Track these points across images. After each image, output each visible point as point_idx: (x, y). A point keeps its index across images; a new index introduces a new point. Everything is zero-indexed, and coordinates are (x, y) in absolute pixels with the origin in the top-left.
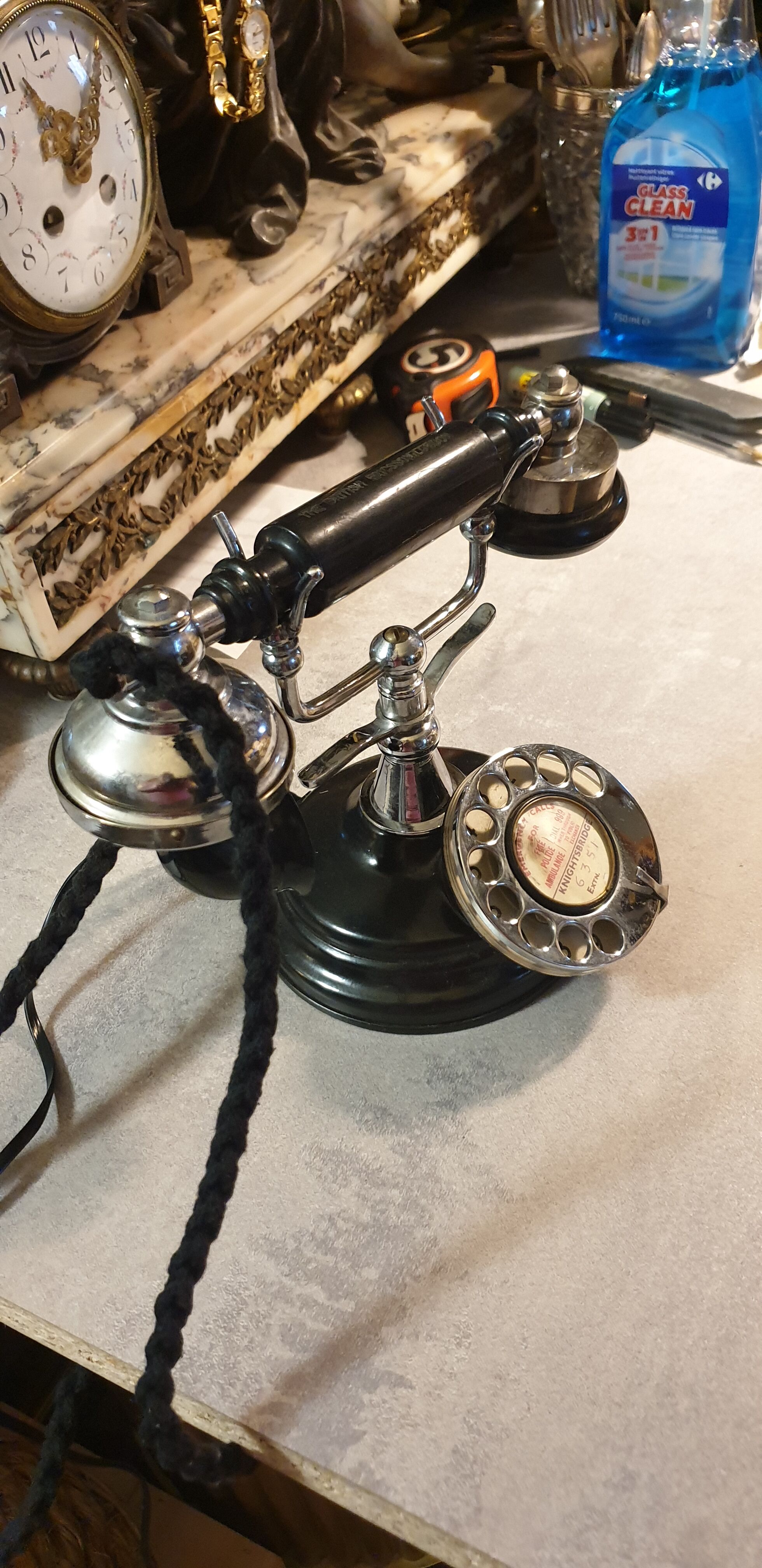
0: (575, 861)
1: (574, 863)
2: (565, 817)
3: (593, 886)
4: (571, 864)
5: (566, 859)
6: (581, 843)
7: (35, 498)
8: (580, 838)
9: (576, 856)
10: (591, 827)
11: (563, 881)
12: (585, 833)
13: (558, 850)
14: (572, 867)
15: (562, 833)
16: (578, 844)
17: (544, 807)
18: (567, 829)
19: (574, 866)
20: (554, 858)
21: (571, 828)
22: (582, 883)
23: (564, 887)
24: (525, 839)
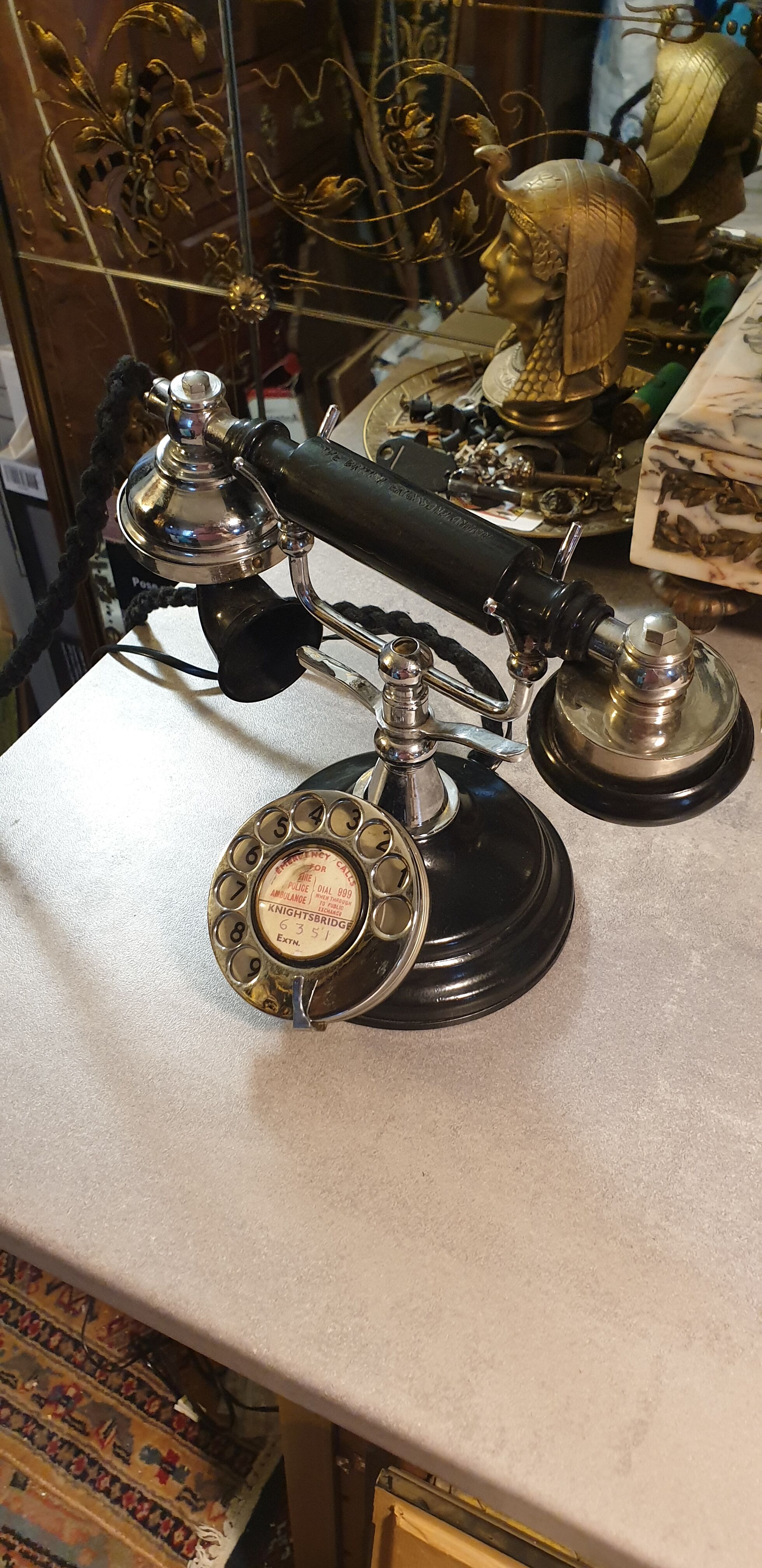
0: (303, 915)
1: (300, 914)
2: (346, 899)
3: (285, 940)
4: (298, 912)
5: (301, 906)
6: (324, 920)
7: (705, 437)
8: (328, 918)
9: (308, 916)
10: (345, 930)
11: (280, 907)
12: (334, 923)
13: (308, 895)
14: (296, 913)
15: (327, 898)
16: (321, 916)
17: (349, 875)
18: (334, 903)
19: (297, 916)
20: (300, 893)
21: (335, 907)
22: (284, 927)
23: (274, 908)
24: (309, 861)
